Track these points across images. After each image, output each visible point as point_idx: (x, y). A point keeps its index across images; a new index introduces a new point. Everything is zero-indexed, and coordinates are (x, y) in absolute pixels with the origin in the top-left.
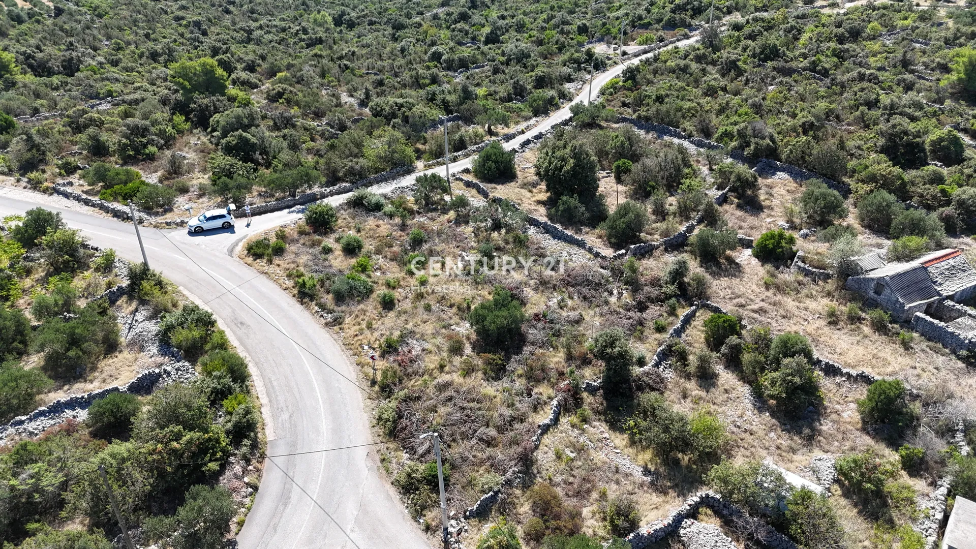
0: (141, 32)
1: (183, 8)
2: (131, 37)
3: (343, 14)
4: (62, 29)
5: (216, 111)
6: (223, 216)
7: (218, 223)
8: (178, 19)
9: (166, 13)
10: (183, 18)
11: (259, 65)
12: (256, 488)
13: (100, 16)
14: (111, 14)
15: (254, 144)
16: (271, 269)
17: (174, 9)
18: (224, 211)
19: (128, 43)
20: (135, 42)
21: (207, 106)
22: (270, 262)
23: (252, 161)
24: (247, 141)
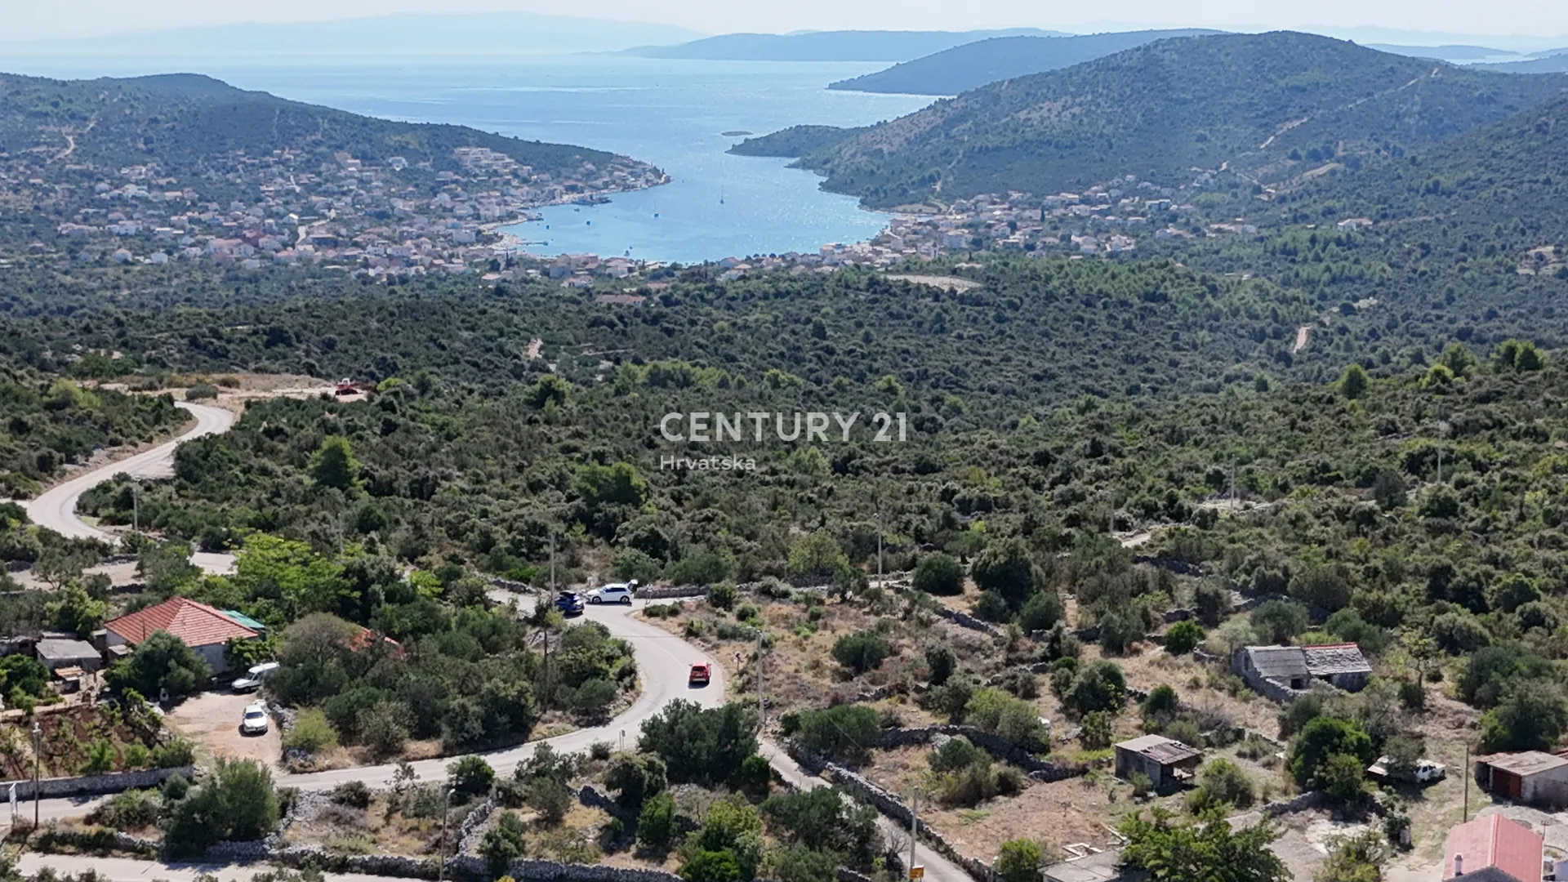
0: (510, 464)
1: (578, 435)
2: (497, 469)
3: (851, 456)
4: (396, 449)
5: (625, 520)
6: (623, 590)
7: (617, 596)
8: (567, 450)
9: (549, 441)
10: (576, 449)
11: (687, 499)
12: (630, 703)
13: (449, 438)
14: (466, 436)
15: (665, 541)
16: (663, 623)
17: (562, 436)
18: (625, 586)
19: (490, 476)
20: (502, 475)
21: (615, 515)
22: (664, 619)
23: (661, 557)
24: (658, 536)
